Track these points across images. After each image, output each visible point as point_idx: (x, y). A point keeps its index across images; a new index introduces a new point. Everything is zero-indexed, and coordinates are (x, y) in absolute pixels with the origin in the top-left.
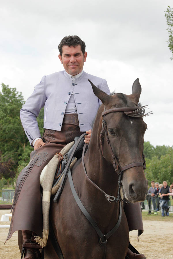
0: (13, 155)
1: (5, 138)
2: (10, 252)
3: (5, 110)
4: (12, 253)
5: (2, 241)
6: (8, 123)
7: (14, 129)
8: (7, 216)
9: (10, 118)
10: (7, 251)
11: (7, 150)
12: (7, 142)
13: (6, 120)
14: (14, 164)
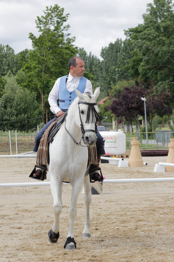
0: (168, 86)
1: (159, 64)
2: (166, 216)
3: (158, 28)
4: (169, 217)
5: (155, 200)
6: (161, 45)
7: (169, 52)
8: (161, 165)
9: (164, 38)
10: (163, 214)
11: (161, 80)
12: (160, 69)
13: (159, 41)
14: (170, 97)
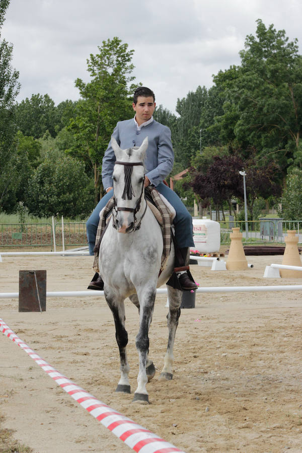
0: (276, 155)
1: (263, 124)
2: (291, 339)
3: (262, 72)
4: (296, 340)
5: (272, 317)
6: (267, 96)
7: (278, 107)
8: (275, 268)
9: (271, 86)
10: (287, 337)
11: (266, 146)
12: (265, 130)
13: (264, 91)
14: (279, 171)
